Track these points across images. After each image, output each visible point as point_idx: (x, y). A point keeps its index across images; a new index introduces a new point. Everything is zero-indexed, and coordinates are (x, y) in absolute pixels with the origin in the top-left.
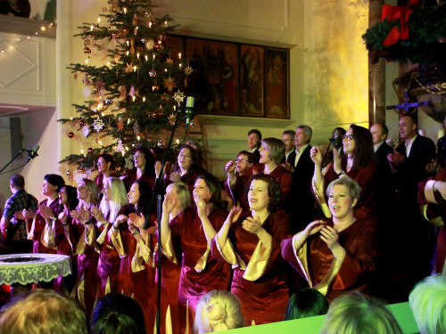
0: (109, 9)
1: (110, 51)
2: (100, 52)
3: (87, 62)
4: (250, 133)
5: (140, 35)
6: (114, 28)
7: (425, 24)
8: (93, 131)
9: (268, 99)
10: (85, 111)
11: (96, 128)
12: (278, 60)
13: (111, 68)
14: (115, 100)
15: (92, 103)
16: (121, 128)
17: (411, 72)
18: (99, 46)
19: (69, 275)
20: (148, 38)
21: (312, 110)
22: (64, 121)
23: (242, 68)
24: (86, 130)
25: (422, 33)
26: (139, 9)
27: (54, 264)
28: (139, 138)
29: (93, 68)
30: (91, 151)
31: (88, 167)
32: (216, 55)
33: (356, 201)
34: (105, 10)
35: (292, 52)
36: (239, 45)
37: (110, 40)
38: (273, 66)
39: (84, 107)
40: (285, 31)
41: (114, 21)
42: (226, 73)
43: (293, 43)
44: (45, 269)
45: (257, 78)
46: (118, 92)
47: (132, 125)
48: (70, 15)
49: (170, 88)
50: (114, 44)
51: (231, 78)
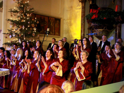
0: (17, 5)
1: (18, 16)
2: (15, 16)
3: (11, 19)
4: (53, 39)
5: (26, 13)
6: (19, 10)
7: (101, 14)
8: (12, 37)
9: (55, 31)
10: (10, 31)
11: (13, 36)
12: (58, 21)
13: (18, 21)
14: (18, 29)
15: (12, 29)
16: (20, 36)
17: (92, 26)
18: (14, 15)
19: (9, 74)
20: (28, 13)
21: (66, 34)
22: (4, 34)
23: (49, 23)
24: (10, 36)
25: (101, 16)
26: (26, 6)
27: (6, 71)
28: (25, 39)
29: (13, 20)
30: (12, 42)
31: (11, 46)
32: (43, 19)
33: (87, 57)
34: (16, 5)
35: (61, 20)
36: (48, 17)
37: (18, 13)
38: (57, 23)
39: (10, 30)
40: (60, 14)
41: (19, 8)
42: (45, 24)
43: (61, 17)
44: (3, 73)
45: (53, 25)
46: (19, 27)
47: (23, 35)
48: (7, 6)
49: (33, 27)
50: (18, 14)
51: (46, 25)
